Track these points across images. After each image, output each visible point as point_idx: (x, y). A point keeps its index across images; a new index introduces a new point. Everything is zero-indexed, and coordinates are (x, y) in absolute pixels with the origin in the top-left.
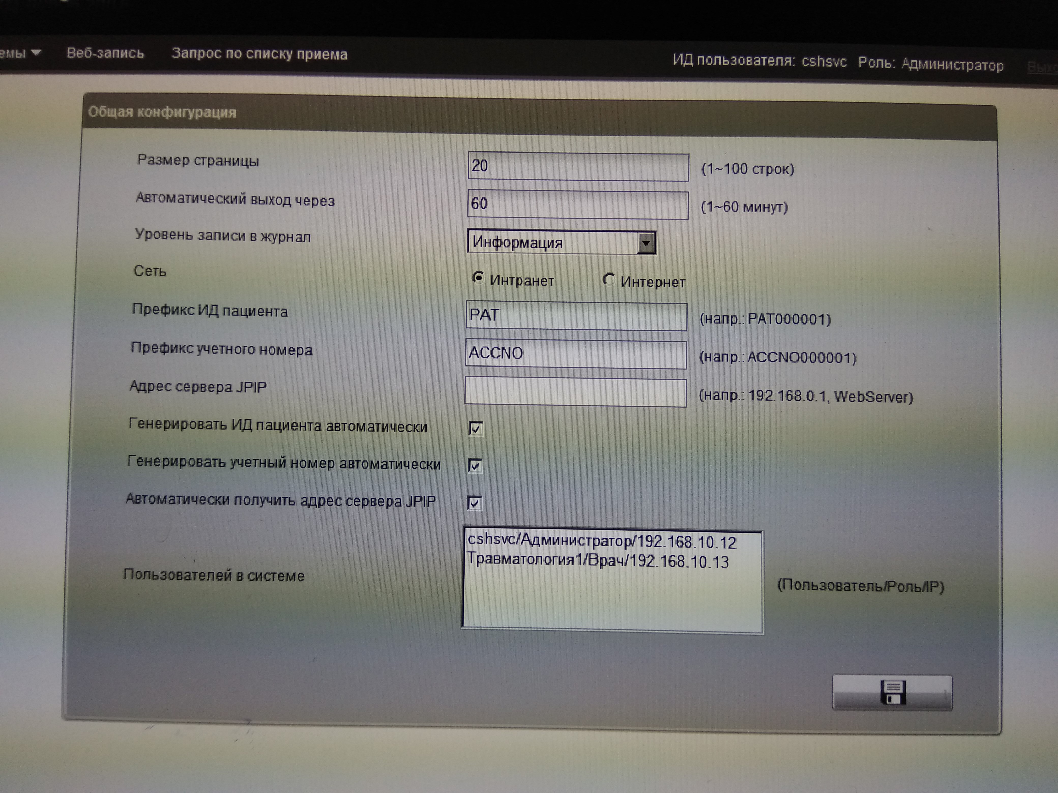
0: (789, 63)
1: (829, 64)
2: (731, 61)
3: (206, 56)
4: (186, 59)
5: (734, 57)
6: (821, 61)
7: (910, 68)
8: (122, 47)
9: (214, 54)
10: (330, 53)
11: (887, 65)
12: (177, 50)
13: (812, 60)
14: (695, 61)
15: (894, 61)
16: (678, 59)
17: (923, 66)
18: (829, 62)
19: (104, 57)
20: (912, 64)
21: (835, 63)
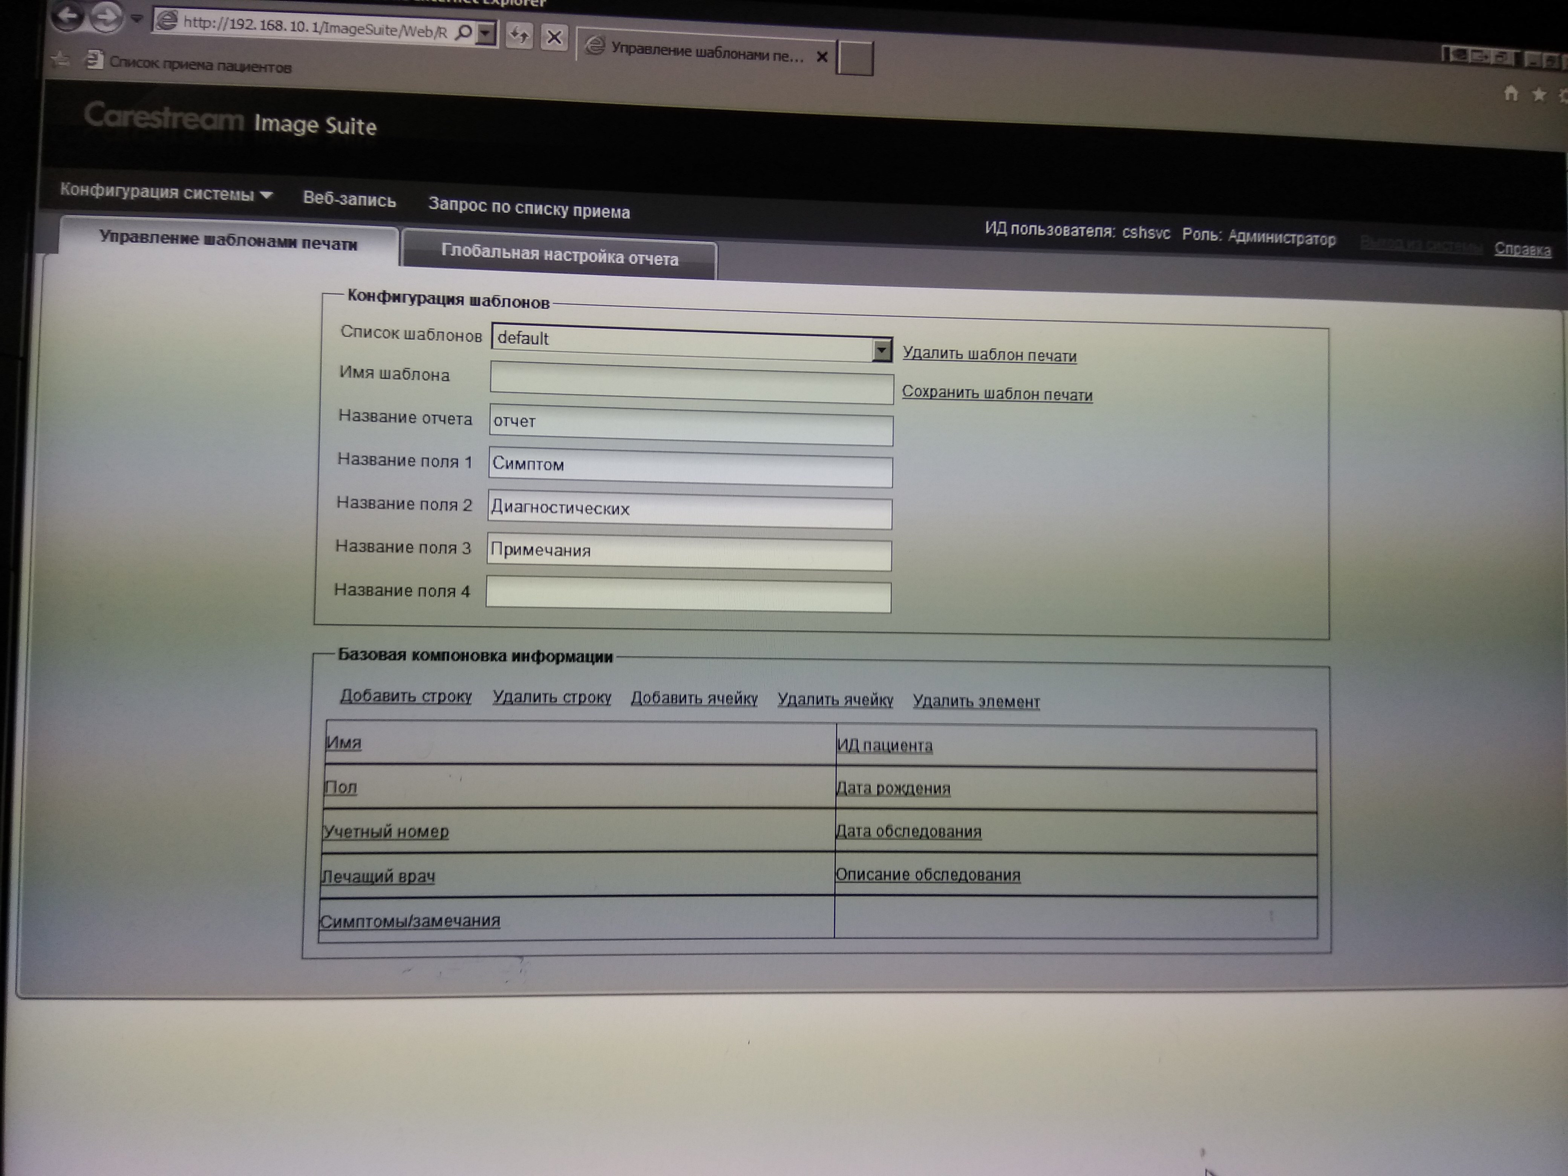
0: (1108, 235)
1: (1152, 236)
2: (1047, 231)
3: (468, 209)
4: (446, 211)
5: (1049, 227)
6: (1143, 232)
7: (1238, 241)
8: (369, 193)
9: (478, 206)
10: (611, 211)
11: (1213, 237)
13: (1134, 231)
14: (1009, 230)
15: (1220, 232)
16: (991, 227)
17: (1251, 238)
18: (1151, 234)
19: (348, 205)
20: (1239, 237)
21: (1158, 235)
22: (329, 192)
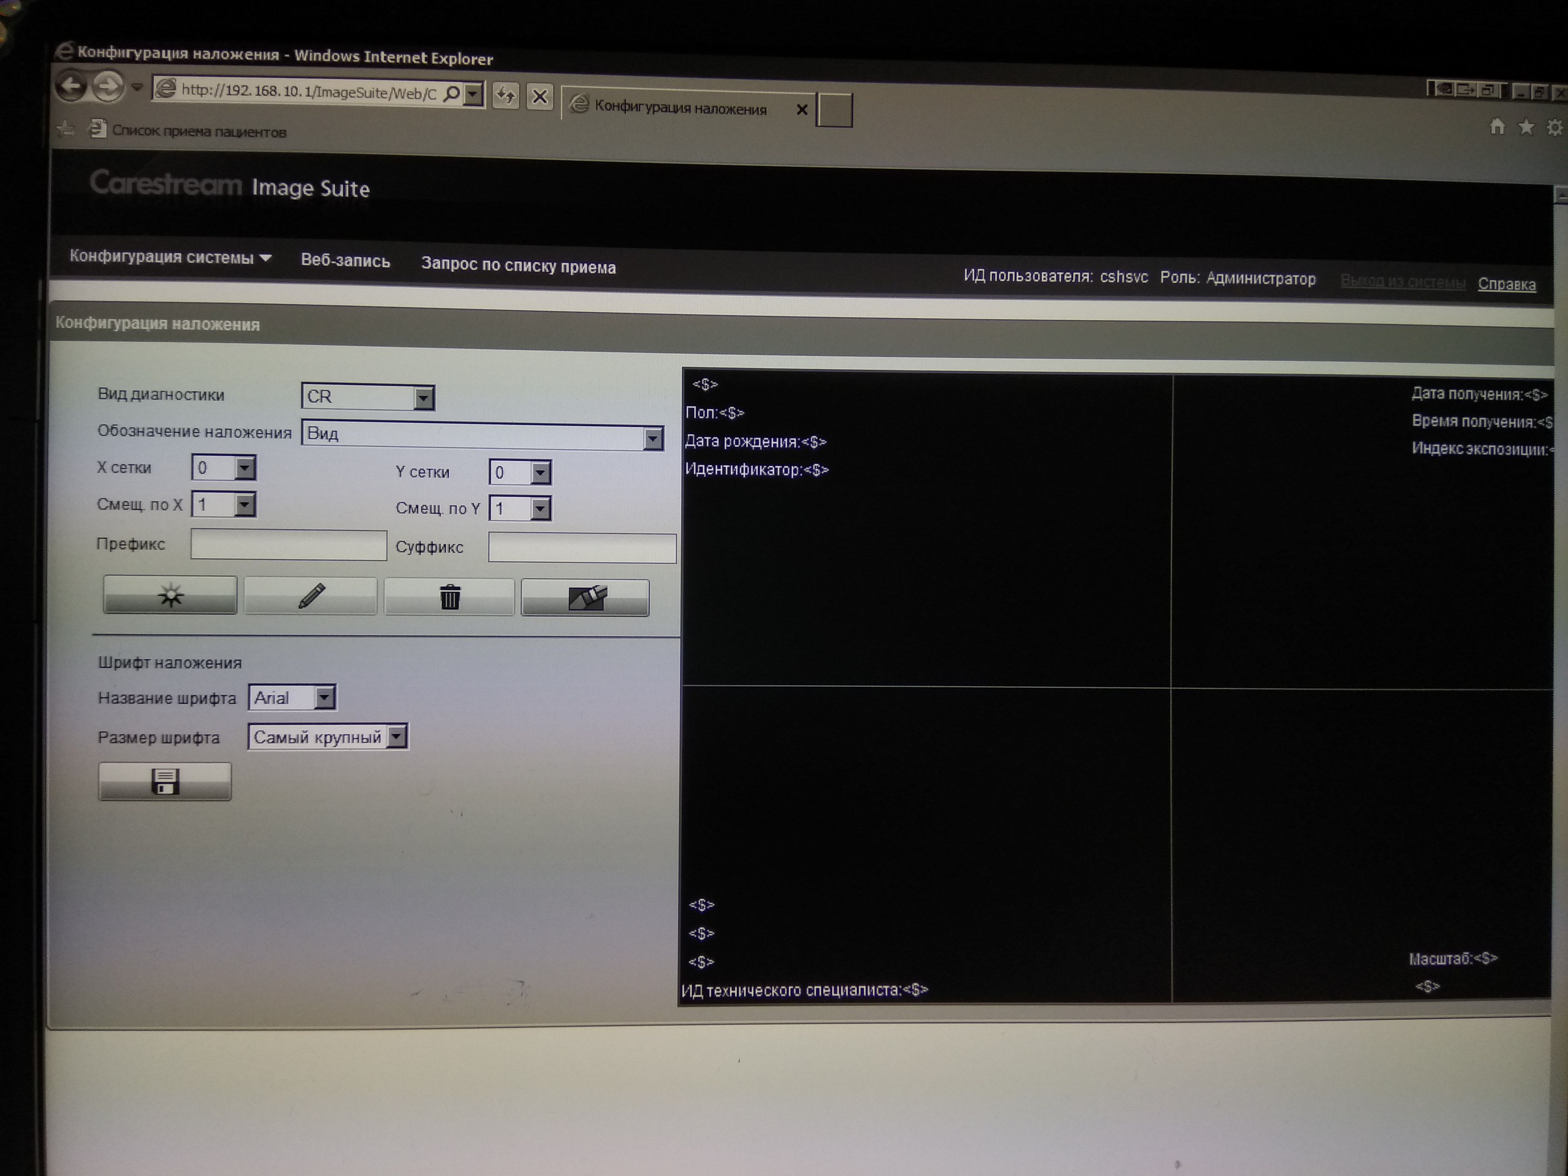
0: (1086, 279)
1: (1129, 280)
2: (1025, 277)
3: (460, 268)
4: (438, 270)
5: (1028, 273)
6: (1121, 277)
7: (1216, 283)
8: (365, 254)
9: (469, 265)
10: (597, 266)
11: (1192, 280)
12: (427, 259)
13: (1111, 276)
14: (987, 277)
15: (1199, 275)
16: (970, 275)
17: (1230, 280)
18: (1129, 278)
19: (344, 265)
20: (1217, 279)
21: (1136, 278)
22: (325, 254)
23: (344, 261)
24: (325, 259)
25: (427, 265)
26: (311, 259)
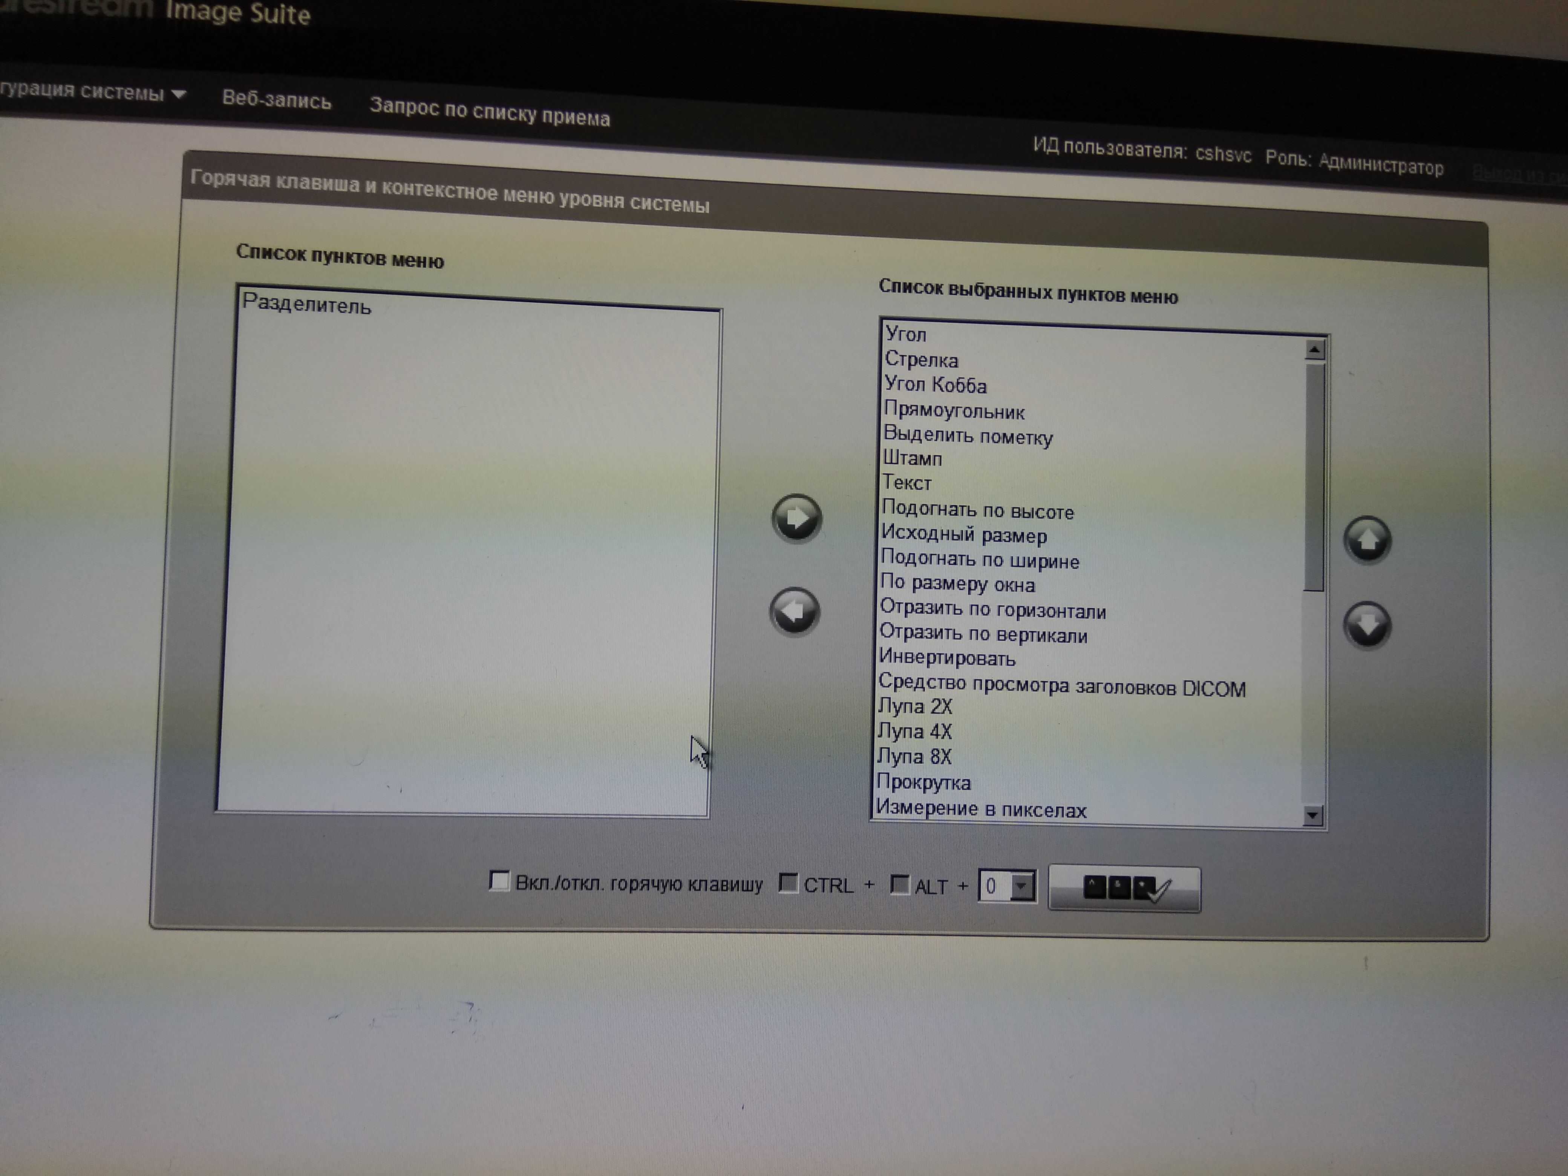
0: (1179, 155)
1: (1230, 158)
2: (1107, 149)
3: (417, 112)
4: (390, 114)
5: (1110, 144)
6: (1220, 154)
7: (1330, 167)
8: (300, 92)
9: (429, 109)
10: (587, 117)
11: (1302, 162)
13: (1209, 152)
14: (1061, 147)
15: (1310, 156)
16: (1040, 144)
17: (1346, 164)
19: (275, 105)
20: (1331, 162)
21: (1237, 157)
22: (253, 92)
23: (275, 100)
24: (251, 98)
25: (376, 107)
26: (235, 97)
